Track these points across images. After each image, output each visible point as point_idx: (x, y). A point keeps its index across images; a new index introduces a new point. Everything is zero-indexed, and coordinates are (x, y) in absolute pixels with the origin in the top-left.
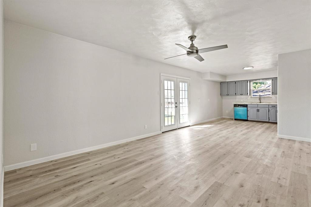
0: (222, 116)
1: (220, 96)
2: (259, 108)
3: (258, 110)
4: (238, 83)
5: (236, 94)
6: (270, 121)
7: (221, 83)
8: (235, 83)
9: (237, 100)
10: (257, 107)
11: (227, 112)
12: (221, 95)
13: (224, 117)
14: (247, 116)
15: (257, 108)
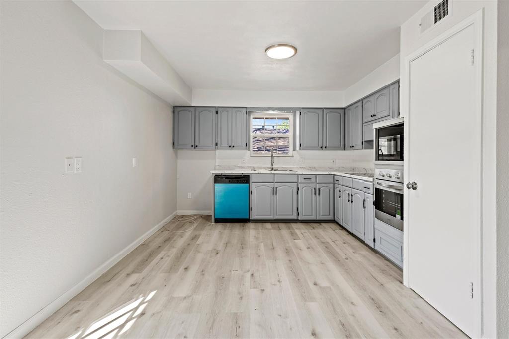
0: (176, 210)
1: (172, 149)
2: (276, 185)
3: (275, 191)
4: (225, 114)
5: (216, 144)
6: (300, 218)
7: (177, 110)
8: (217, 113)
9: (218, 162)
10: (272, 181)
11: (190, 196)
12: (174, 148)
13: (180, 212)
14: (250, 209)
15: (272, 185)
